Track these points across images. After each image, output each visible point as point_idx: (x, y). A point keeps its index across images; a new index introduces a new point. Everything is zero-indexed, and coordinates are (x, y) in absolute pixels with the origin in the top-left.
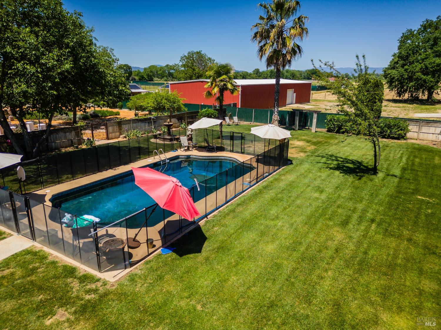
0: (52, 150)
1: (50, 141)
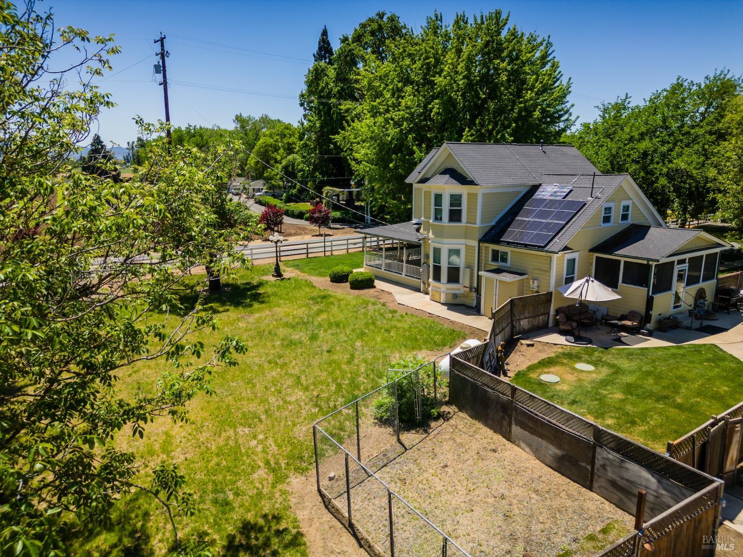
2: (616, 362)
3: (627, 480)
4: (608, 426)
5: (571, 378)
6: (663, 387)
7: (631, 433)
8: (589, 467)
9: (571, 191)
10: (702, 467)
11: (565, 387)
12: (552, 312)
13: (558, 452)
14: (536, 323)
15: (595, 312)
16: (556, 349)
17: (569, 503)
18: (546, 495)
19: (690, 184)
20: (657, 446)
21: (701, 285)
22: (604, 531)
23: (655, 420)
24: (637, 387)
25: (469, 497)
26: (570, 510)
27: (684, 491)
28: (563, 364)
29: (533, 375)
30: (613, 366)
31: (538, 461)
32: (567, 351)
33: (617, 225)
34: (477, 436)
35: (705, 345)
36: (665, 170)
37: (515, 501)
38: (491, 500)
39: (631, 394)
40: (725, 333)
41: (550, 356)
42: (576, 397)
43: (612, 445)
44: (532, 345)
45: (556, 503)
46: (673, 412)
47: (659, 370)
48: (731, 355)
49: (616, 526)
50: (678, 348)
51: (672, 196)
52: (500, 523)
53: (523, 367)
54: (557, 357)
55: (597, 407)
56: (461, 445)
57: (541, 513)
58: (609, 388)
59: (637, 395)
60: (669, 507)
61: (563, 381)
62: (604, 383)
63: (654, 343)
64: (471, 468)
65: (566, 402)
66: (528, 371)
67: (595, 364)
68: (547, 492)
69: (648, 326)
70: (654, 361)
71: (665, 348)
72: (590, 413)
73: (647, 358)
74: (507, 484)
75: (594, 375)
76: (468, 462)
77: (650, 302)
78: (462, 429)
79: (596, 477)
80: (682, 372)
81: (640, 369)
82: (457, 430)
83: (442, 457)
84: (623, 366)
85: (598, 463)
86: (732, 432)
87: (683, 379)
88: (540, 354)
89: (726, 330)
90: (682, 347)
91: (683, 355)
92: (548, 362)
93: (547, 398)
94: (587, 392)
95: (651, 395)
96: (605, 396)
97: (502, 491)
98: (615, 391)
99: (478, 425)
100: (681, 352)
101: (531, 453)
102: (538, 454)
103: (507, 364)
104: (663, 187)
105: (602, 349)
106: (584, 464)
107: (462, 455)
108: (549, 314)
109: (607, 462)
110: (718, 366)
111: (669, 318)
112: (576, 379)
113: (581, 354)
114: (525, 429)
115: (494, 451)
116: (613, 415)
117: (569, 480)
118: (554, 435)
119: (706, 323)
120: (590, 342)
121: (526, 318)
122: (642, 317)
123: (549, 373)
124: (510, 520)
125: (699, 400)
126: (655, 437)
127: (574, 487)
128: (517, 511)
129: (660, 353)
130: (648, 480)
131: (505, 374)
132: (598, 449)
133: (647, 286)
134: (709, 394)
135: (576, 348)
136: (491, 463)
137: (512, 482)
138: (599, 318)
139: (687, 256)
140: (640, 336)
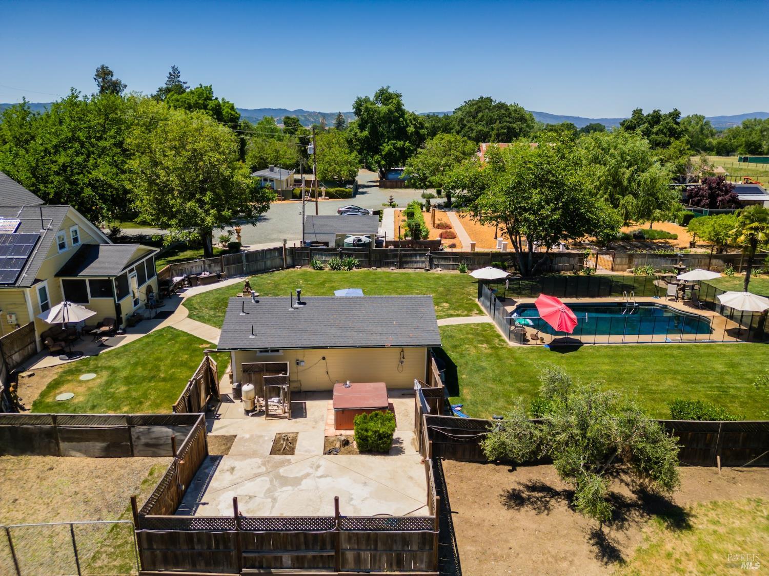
0: (554, 271)
1: (554, 263)
2: (109, 364)
3: (155, 438)
4: (125, 412)
5: (82, 389)
6: (149, 370)
7: (142, 410)
8: (129, 443)
9: (20, 224)
10: (191, 411)
11: (81, 399)
12: (38, 339)
13: (104, 444)
14: (26, 354)
15: (74, 327)
16: (55, 370)
17: (122, 471)
18: (106, 475)
19: (111, 192)
20: (160, 411)
21: (148, 282)
22: (151, 474)
23: (153, 395)
24: (133, 377)
25: (50, 508)
26: (126, 475)
27: (187, 428)
28: (69, 381)
29: (49, 400)
30: (109, 367)
31: (89, 459)
32: (67, 368)
33: (71, 248)
34: (30, 466)
35: (164, 329)
36: (86, 181)
37: (86, 491)
38: (69, 500)
39: (131, 384)
40: (173, 315)
41: (54, 378)
42: (93, 402)
43: (140, 422)
44: (33, 375)
45: (114, 476)
46: (161, 385)
47: (142, 359)
48: (182, 331)
49: (156, 467)
50: (148, 337)
51: (100, 204)
52: (84, 508)
53: (36, 396)
54: (61, 376)
55: (112, 403)
56: (19, 479)
57: (108, 487)
58: (114, 385)
59: (135, 383)
60: (183, 441)
61: (77, 394)
62: (109, 383)
63: (130, 338)
64: (39, 490)
65: (88, 409)
66: (43, 398)
67: (94, 371)
68: (106, 473)
69: (122, 326)
70: (136, 353)
71: (139, 340)
72: (109, 410)
73: (130, 352)
74: (75, 484)
75: (99, 380)
76: (34, 487)
77: (118, 308)
78: (12, 468)
79: (134, 447)
80: (157, 355)
81: (129, 363)
82: (7, 472)
83: (7, 497)
84: (116, 365)
85: (134, 438)
86: (200, 384)
87: (159, 359)
88: (44, 380)
89: (172, 312)
90: (150, 335)
91: (153, 342)
92: (55, 384)
93: (71, 412)
94: (100, 395)
95: (144, 379)
96: (114, 393)
97: (74, 490)
98: (119, 386)
99: (24, 458)
100: (150, 339)
101: (82, 455)
102: (88, 454)
103: (21, 400)
104: (89, 196)
105: (95, 357)
106: (124, 443)
107: (25, 485)
108: (35, 341)
109: (140, 434)
110: (176, 342)
111: (133, 316)
112: (86, 389)
113: (79, 367)
114: (72, 442)
115: (51, 469)
116: (125, 403)
117: (116, 459)
118: (99, 435)
119: (159, 310)
120: (82, 354)
121: (16, 352)
122: (115, 321)
123: (61, 393)
124: (90, 503)
125: (174, 370)
126: (157, 406)
127: (122, 461)
128: (91, 495)
129: (138, 345)
130: (167, 432)
131: (23, 409)
132: (132, 429)
133: (113, 296)
134: (178, 364)
135: (73, 364)
136: (53, 478)
137: (77, 481)
138: (80, 331)
139: (134, 266)
140: (118, 336)
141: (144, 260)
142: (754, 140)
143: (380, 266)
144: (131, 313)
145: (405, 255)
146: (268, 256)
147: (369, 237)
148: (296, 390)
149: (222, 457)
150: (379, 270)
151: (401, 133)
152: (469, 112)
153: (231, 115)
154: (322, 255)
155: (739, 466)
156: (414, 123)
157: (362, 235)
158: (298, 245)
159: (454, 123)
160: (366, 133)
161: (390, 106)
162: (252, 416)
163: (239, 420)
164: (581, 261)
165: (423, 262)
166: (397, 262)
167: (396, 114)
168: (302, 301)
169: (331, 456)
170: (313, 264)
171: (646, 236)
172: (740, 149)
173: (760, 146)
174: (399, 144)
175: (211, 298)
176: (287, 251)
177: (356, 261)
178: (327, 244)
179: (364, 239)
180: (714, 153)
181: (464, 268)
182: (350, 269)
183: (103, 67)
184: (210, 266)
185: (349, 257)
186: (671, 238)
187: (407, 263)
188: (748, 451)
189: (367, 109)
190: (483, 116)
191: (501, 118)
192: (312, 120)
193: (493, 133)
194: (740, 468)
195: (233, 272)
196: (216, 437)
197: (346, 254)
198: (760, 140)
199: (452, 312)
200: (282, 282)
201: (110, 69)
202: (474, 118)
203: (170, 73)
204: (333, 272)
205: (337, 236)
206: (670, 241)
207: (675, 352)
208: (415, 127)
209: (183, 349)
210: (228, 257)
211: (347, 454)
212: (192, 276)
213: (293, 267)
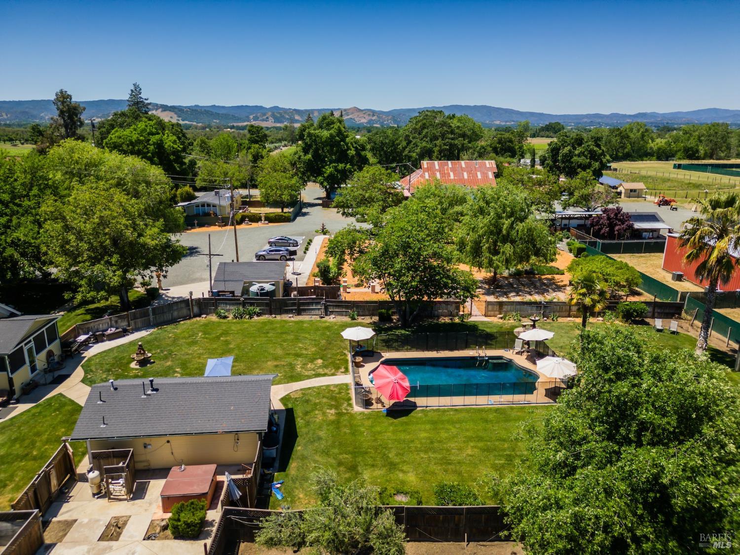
0: (434, 317)
1: (434, 309)
6: (25, 447)
21: (49, 348)
24: (8, 456)
35: (54, 396)
40: (69, 379)
46: (30, 464)
47: (23, 434)
48: (69, 399)
50: (37, 406)
59: (8, 462)
63: (22, 408)
69: (15, 397)
70: (20, 427)
71: (28, 411)
73: (15, 426)
77: (11, 381)
80: (38, 428)
81: (10, 439)
86: (49, 474)
87: (38, 434)
89: (69, 376)
90: (40, 405)
91: (40, 413)
95: (17, 458)
100: (38, 410)
110: (60, 413)
111: (29, 384)
119: (57, 374)
122: (9, 392)
125: (46, 448)
129: (24, 418)
133: (5, 370)
134: (53, 439)
139: (31, 338)
140: (11, 406)
141: (44, 329)
142: (692, 145)
143: (280, 314)
144: (28, 380)
145: (304, 304)
146: (175, 308)
147: (273, 285)
148: (146, 468)
149: (55, 545)
150: (279, 317)
151: (343, 156)
152: (415, 129)
153: (173, 148)
154: (226, 304)
155: (484, 541)
156: (355, 145)
157: (267, 282)
158: (206, 296)
159: (401, 139)
160: (309, 156)
161: (332, 131)
162: (98, 498)
163: (85, 502)
164: (458, 308)
165: (319, 309)
166: (295, 309)
167: (337, 138)
168: (155, 387)
169: (150, 541)
170: (217, 314)
171: (536, 272)
172: (679, 154)
173: (697, 151)
174: (341, 166)
175: (109, 359)
176: (194, 303)
177: (257, 310)
178: (232, 293)
179: (268, 287)
180: (655, 158)
181: (353, 315)
182: (251, 318)
183: (61, 92)
184: (116, 322)
185: (251, 306)
186: (557, 274)
187: (305, 310)
188: (490, 529)
189: (310, 135)
190: (427, 133)
191: (443, 136)
192: (287, 117)
193: (436, 149)
194: (484, 543)
195: (140, 325)
196: (59, 522)
197: (248, 303)
198: (697, 145)
199: (321, 371)
200: (182, 335)
201: (69, 93)
202: (420, 134)
203: (132, 90)
204: (235, 321)
205: (245, 283)
206: (557, 277)
207: (491, 416)
208: (356, 148)
209: (63, 422)
210: (134, 313)
211: (163, 539)
212: (98, 333)
213: (199, 316)
